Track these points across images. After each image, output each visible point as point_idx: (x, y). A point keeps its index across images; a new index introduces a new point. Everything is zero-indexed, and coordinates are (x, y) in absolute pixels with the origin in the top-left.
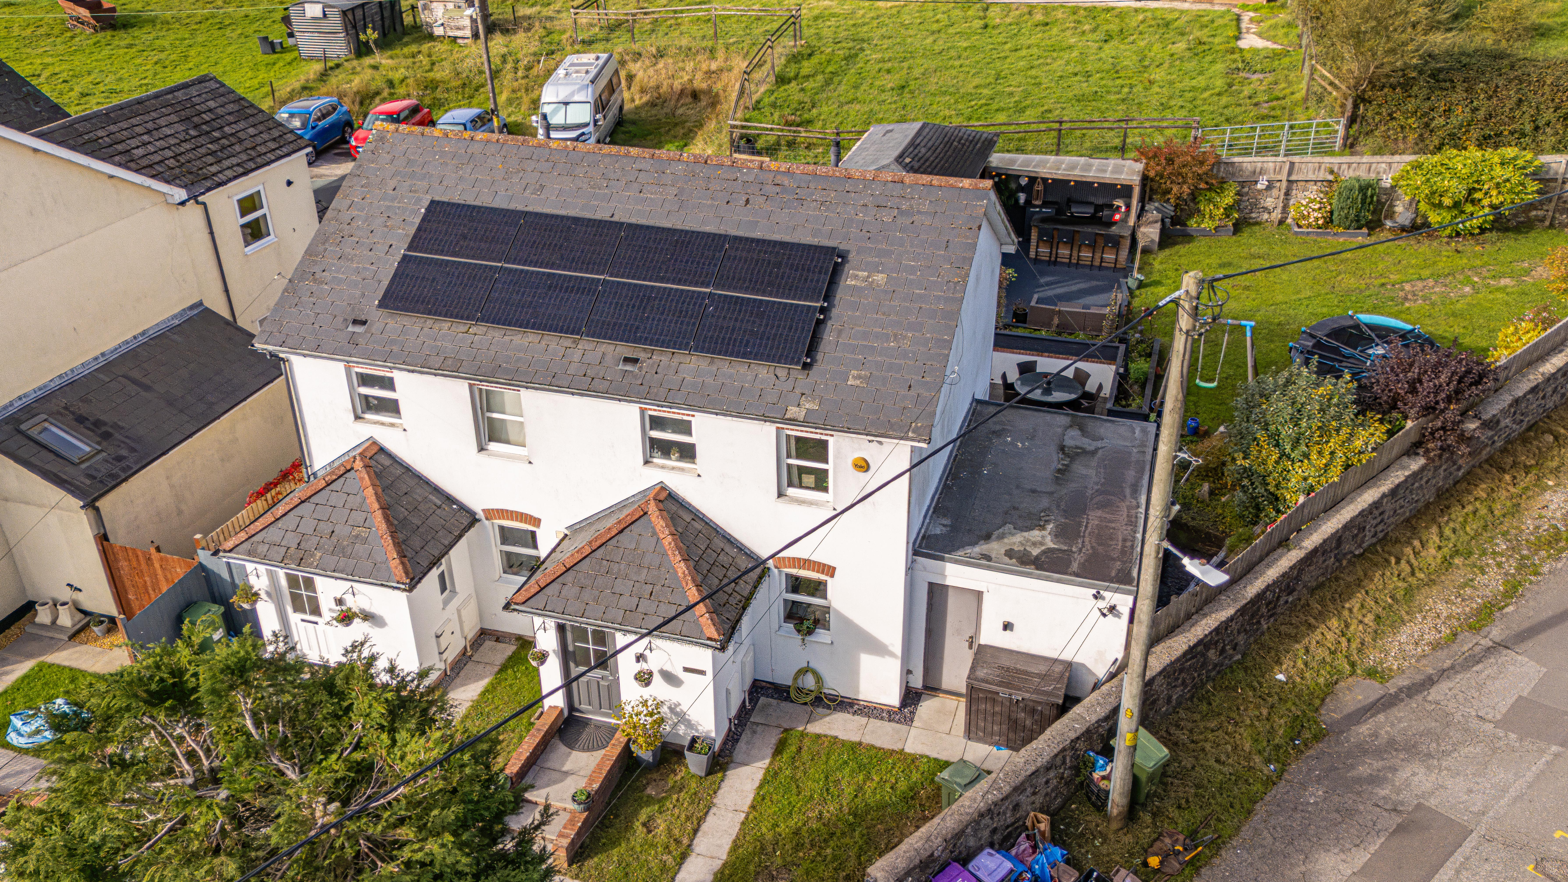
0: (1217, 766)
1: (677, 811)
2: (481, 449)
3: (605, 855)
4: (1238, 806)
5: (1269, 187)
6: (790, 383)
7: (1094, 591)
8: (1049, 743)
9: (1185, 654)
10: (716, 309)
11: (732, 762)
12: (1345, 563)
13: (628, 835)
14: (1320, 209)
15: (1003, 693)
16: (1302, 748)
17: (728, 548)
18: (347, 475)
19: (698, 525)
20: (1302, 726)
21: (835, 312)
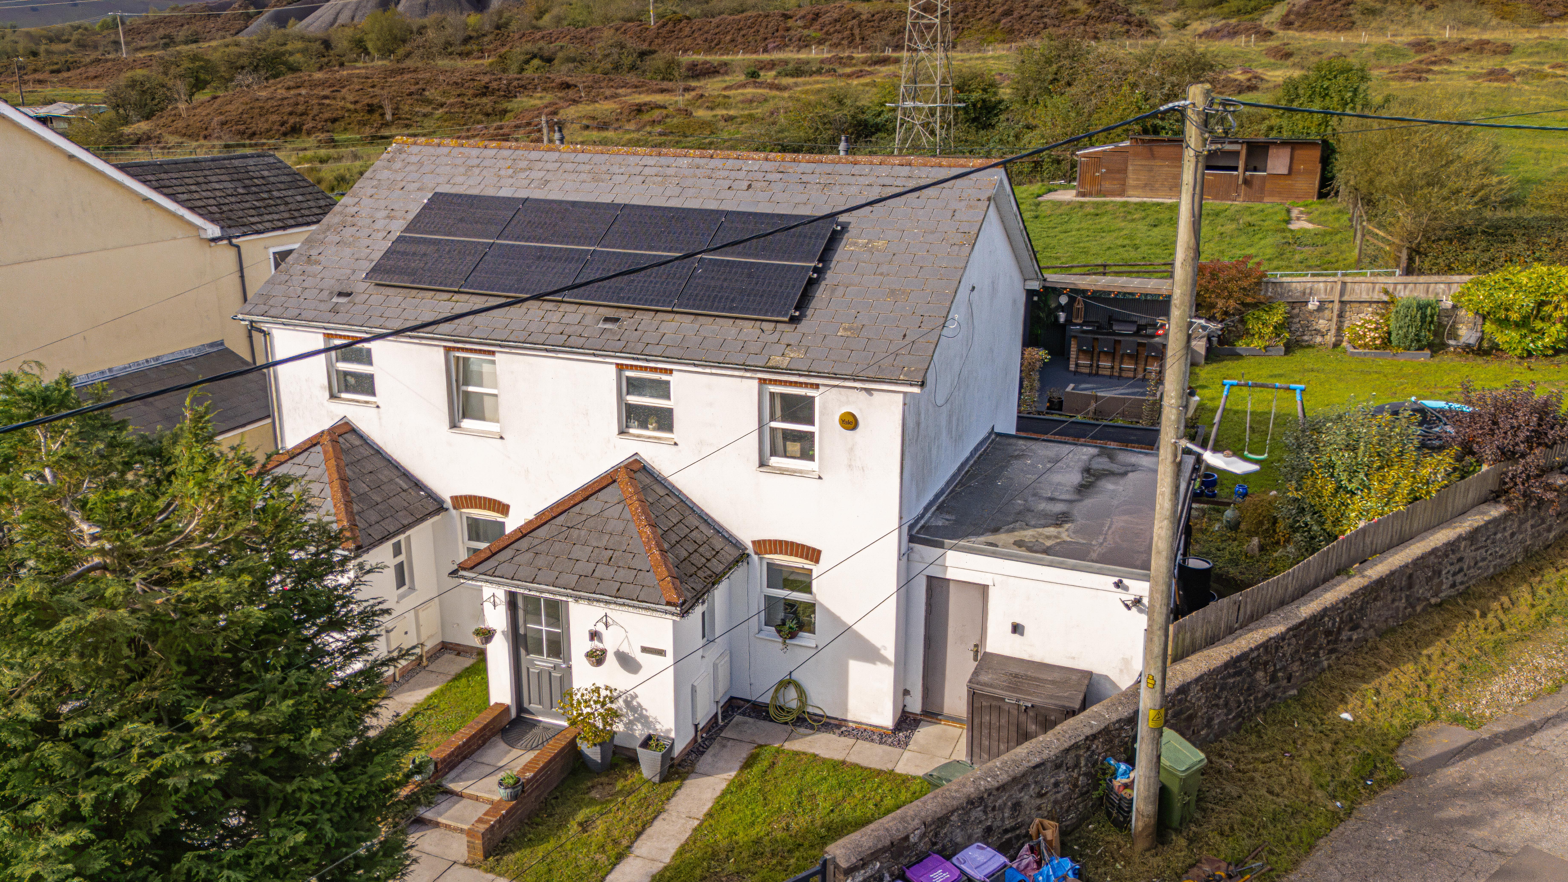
0: (1270, 797)
1: (620, 814)
2: (454, 425)
3: (528, 851)
4: (1296, 840)
5: (1320, 309)
6: (776, 336)
7: (1116, 579)
8: (1059, 736)
9: (1226, 665)
10: (705, 271)
11: (693, 772)
12: (1419, 609)
13: (560, 833)
14: (1376, 329)
15: (1010, 698)
16: (1375, 787)
17: (703, 527)
18: (312, 450)
19: (672, 501)
20: (1375, 766)
21: (829, 275)
